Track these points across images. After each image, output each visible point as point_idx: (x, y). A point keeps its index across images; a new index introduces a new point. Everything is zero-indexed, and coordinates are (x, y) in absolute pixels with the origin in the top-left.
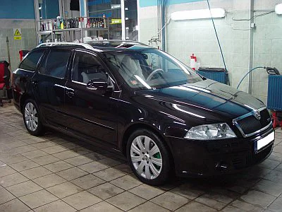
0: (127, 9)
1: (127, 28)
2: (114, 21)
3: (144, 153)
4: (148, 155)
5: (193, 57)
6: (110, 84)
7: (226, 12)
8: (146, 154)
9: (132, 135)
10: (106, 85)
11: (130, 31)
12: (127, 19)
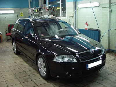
0: (62, 3)
1: (62, 11)
2: (58, 8)
3: (42, 65)
5: (86, 24)
7: (100, 4)
9: (38, 58)
10: (32, 36)
11: (63, 12)
12: (62, 7)
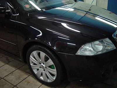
3: (40, 63)
4: (44, 65)
6: (8, 9)
8: (42, 64)
9: (29, 50)
10: (5, 9)
